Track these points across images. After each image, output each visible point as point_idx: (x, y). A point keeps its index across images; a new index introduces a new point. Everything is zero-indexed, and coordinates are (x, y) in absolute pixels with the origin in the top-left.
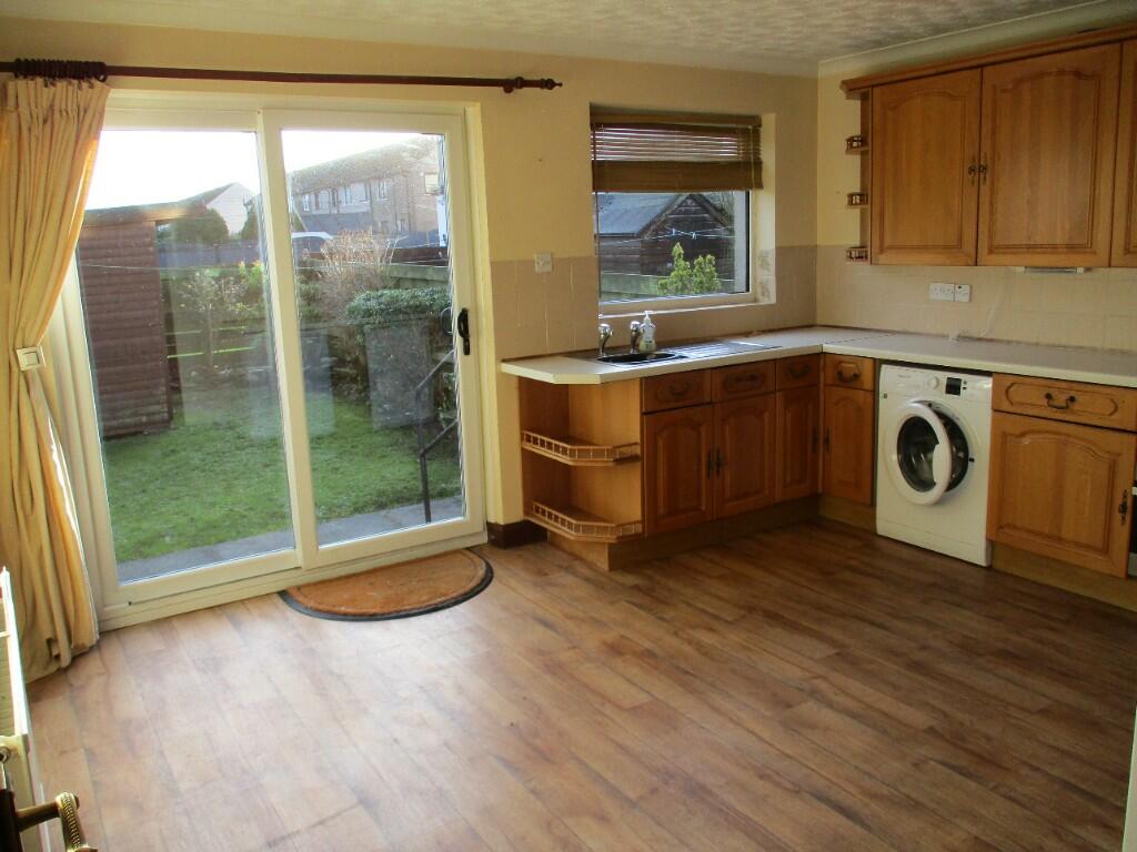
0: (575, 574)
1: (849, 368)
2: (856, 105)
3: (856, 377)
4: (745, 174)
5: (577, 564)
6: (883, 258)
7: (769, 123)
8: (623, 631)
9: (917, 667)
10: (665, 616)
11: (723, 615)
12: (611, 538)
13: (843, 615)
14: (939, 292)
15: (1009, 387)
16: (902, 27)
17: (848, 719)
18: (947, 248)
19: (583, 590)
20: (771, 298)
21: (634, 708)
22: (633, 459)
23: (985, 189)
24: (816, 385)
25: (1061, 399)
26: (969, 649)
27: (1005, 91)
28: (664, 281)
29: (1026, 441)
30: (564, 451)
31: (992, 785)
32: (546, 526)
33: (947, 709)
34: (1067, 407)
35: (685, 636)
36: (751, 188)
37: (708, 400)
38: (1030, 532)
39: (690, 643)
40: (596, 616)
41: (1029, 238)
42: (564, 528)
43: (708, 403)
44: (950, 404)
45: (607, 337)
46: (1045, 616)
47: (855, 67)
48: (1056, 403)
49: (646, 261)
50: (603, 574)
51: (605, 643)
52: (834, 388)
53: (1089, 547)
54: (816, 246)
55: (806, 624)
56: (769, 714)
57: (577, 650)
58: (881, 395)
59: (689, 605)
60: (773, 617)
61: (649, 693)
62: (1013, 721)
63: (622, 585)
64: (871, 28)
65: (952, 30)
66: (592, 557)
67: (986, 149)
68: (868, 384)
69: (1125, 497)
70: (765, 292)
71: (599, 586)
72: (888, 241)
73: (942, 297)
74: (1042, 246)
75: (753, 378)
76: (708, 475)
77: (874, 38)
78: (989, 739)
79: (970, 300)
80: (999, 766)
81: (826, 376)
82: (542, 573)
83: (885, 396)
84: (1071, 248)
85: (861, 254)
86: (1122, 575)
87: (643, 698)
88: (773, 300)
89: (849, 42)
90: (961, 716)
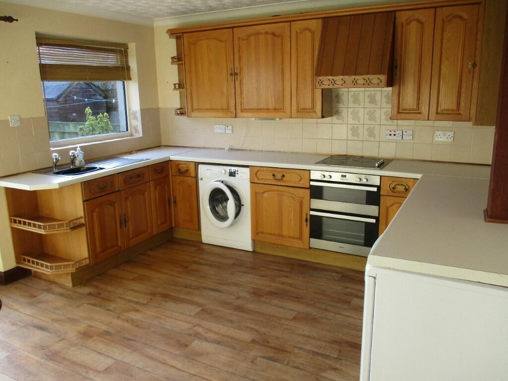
0: (53, 293)
1: (183, 168)
2: (174, 41)
3: (187, 171)
4: (122, 72)
5: (53, 286)
6: (193, 114)
7: (132, 47)
8: (89, 323)
9: (239, 308)
10: (111, 308)
11: (141, 301)
12: (73, 270)
13: (198, 288)
14: (218, 129)
15: (257, 173)
16: (196, 6)
17: (215, 345)
18: (223, 109)
19: (60, 302)
20: (140, 134)
21: (106, 369)
22: (81, 225)
23: (237, 83)
24: (167, 176)
25: (279, 176)
26: (257, 294)
27: (243, 40)
28: (82, 127)
29: (266, 195)
30: (40, 227)
31: (286, 363)
32: (30, 268)
33: (256, 327)
34: (282, 179)
35: (123, 317)
36: (125, 79)
37: (117, 189)
38: (269, 234)
39: (127, 321)
40: (71, 317)
41: (258, 105)
42: (43, 268)
43: (118, 191)
44: (232, 181)
45: (57, 160)
46: (282, 271)
47: (173, 23)
48: (277, 178)
49: (62, 112)
50: (69, 290)
51: (79, 332)
52: (177, 177)
53: (294, 238)
54: (159, 108)
55: (183, 297)
56: (178, 353)
57: (64, 341)
58: (199, 179)
59: (121, 298)
60: (166, 296)
61: (113, 358)
62: (285, 326)
63: (82, 294)
64: (182, 5)
65: (217, 10)
66: (62, 281)
67: (237, 65)
68: (193, 174)
69: (307, 215)
70: (136, 131)
71: (69, 297)
72: (195, 107)
73: (219, 131)
74: (263, 109)
75: (139, 176)
76: (121, 227)
77: (182, 10)
78: (278, 338)
79: (232, 132)
80: (286, 351)
81: (172, 171)
82: (33, 296)
83: (202, 179)
84: (275, 109)
85: (182, 112)
86: (308, 248)
87: (110, 362)
88: (141, 135)
89: (170, 11)
90: (263, 330)
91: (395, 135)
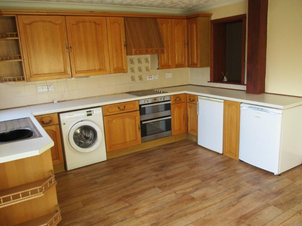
1: (47, 120)
3: (51, 121)
6: (32, 79)
14: (42, 89)
15: (108, 108)
18: (60, 73)
23: (72, 54)
27: (74, 25)
29: (114, 121)
34: (124, 109)
38: (118, 144)
41: (88, 68)
48: (121, 109)
53: (133, 141)
58: (62, 124)
68: (56, 122)
69: (139, 125)
79: (54, 90)
84: (100, 70)
91: (151, 78)
